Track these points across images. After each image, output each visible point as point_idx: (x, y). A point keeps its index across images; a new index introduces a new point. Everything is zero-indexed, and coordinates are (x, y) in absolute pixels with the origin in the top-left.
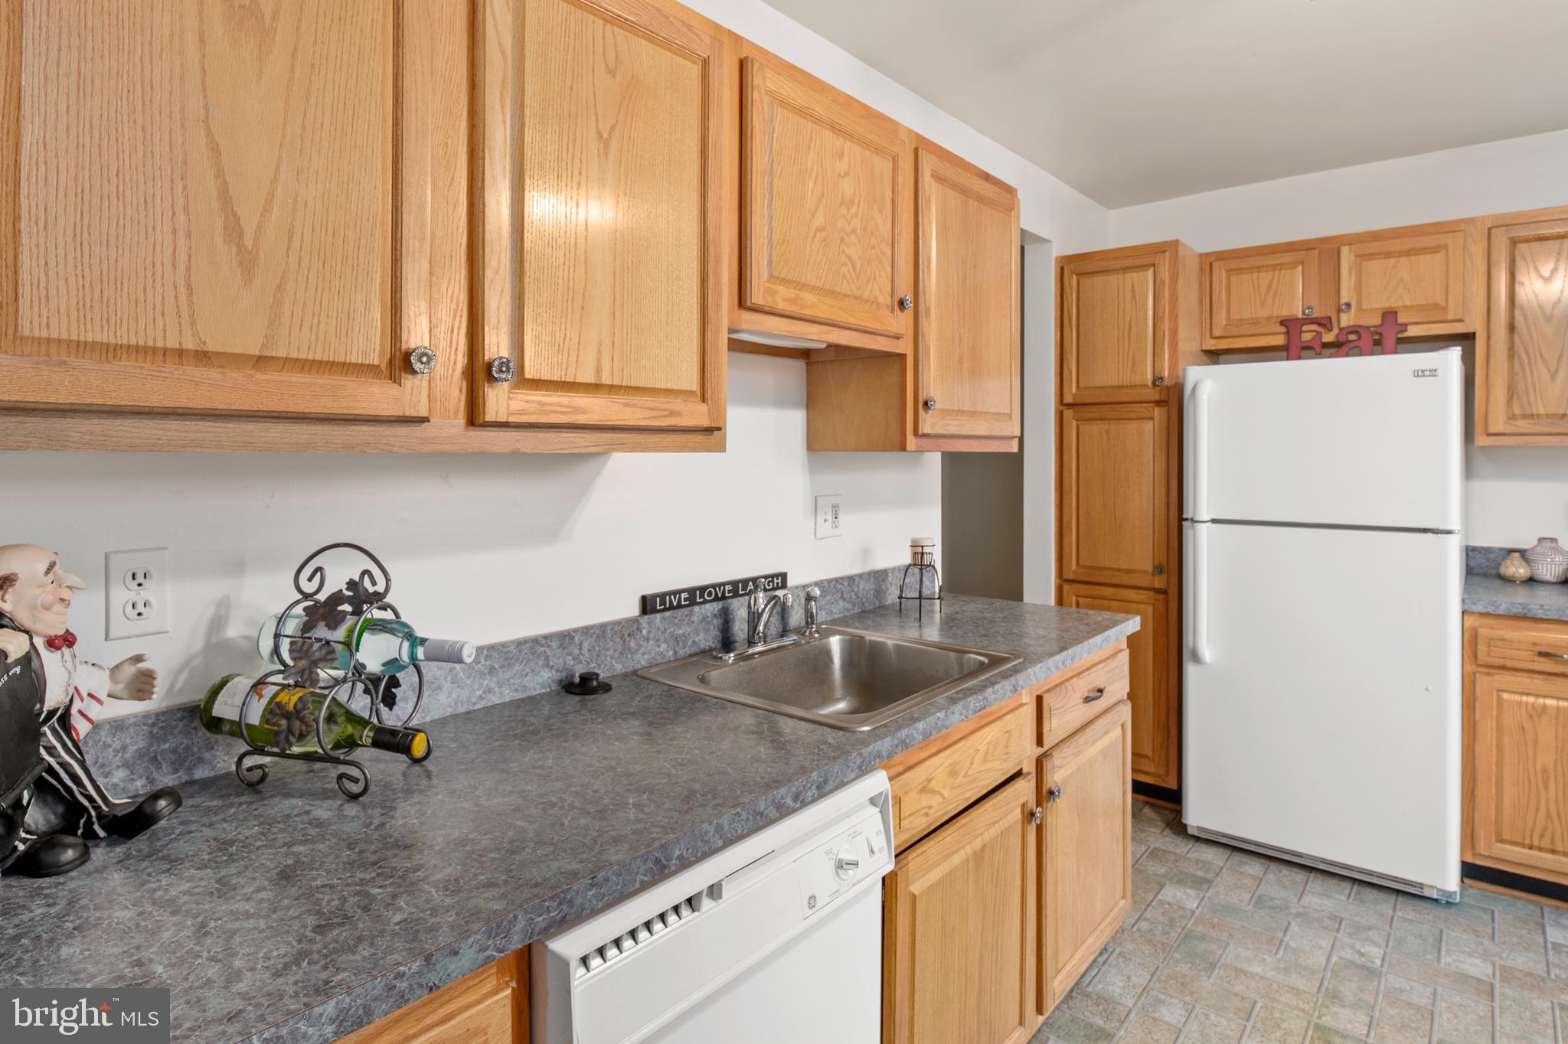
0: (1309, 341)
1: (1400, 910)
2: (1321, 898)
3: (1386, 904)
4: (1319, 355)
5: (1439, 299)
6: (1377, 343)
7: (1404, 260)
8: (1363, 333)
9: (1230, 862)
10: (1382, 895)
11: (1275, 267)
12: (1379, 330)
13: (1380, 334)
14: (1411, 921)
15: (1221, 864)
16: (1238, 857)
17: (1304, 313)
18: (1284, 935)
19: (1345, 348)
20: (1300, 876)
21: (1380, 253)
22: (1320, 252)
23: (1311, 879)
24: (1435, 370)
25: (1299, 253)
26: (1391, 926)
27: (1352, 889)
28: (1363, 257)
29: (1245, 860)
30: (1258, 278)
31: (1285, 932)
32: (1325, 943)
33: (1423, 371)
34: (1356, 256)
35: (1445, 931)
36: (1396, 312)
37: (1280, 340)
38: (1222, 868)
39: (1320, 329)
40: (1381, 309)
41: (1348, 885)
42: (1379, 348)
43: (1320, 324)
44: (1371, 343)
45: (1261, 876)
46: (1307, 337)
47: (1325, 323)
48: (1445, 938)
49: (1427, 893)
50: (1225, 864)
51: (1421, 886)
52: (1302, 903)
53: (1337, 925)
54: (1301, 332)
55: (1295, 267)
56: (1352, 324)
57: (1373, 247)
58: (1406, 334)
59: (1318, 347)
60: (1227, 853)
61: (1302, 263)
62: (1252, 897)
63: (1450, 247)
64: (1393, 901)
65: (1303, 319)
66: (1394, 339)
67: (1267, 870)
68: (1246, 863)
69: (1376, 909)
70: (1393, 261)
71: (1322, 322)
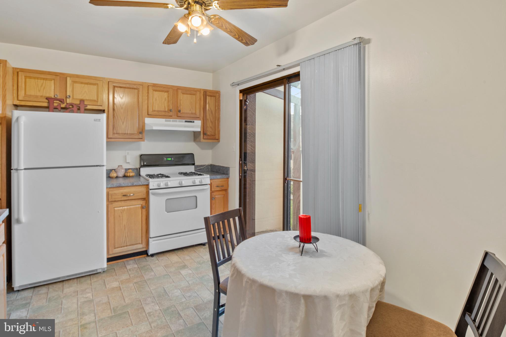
0: (56, 106)
1: (92, 280)
2: (69, 289)
3: (88, 281)
4: (60, 111)
5: (95, 98)
6: (79, 109)
7: (86, 85)
8: (74, 106)
9: (34, 292)
10: (86, 278)
11: (44, 79)
12: (79, 105)
13: (79, 107)
14: (96, 281)
15: (31, 295)
16: (37, 289)
17: (54, 96)
18: (62, 306)
19: (68, 110)
20: (60, 285)
21: (79, 82)
22: (60, 77)
23: (64, 284)
24: (100, 120)
25: (53, 76)
26: (91, 286)
27: (77, 280)
28: (74, 82)
29: (40, 289)
30: (37, 81)
31: (62, 305)
32: (75, 301)
33: (97, 120)
34: (72, 81)
35: (105, 279)
36: (84, 101)
37: (46, 104)
38: (32, 296)
39: (60, 103)
40: (79, 99)
41: (75, 280)
42: (79, 111)
43: (60, 101)
44: (77, 109)
45: (47, 291)
46: (55, 105)
47: (62, 101)
48: (105, 281)
49: (98, 271)
50: (33, 294)
51: (97, 270)
52: (64, 293)
53: (77, 294)
54: (54, 103)
55: (51, 81)
56: (70, 102)
57: (77, 79)
58: (87, 108)
59: (60, 109)
60: (32, 290)
61: (54, 80)
62: (47, 300)
63: (99, 84)
64: (90, 278)
65: (54, 98)
66: (83, 109)
67: (48, 289)
68: (40, 290)
69: (86, 284)
70: (83, 85)
71: (62, 100)
